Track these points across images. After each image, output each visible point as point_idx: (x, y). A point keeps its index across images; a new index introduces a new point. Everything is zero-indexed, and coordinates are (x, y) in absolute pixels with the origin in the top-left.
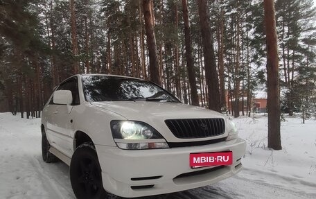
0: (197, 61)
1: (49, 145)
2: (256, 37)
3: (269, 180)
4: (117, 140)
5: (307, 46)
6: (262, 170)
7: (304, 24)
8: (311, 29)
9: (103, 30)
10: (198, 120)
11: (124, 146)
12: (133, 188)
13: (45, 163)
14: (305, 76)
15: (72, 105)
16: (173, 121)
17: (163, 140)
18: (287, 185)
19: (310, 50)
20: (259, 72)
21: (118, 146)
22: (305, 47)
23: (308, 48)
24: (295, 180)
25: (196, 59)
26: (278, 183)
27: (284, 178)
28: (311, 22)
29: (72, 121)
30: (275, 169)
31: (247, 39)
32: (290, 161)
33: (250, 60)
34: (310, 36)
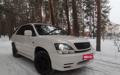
0: (64, 17)
1: (17, 51)
2: (87, 9)
3: (101, 62)
4: (58, 51)
5: (104, 13)
6: (97, 59)
7: (103, 5)
8: (105, 7)
9: (27, 3)
10: (83, 43)
11: (61, 53)
12: (65, 67)
13: (15, 58)
14: (103, 24)
15: (32, 36)
16: (76, 43)
17: (74, 50)
18: (107, 64)
19: (105, 15)
20: (87, 22)
21: (58, 53)
22: (103, 14)
23: (104, 14)
24: (109, 62)
25: (64, 16)
26: (104, 63)
27: (106, 61)
28: (105, 4)
29: (33, 43)
30: (101, 58)
31: (83, 9)
32: (105, 55)
33: (84, 17)
34: (105, 10)
